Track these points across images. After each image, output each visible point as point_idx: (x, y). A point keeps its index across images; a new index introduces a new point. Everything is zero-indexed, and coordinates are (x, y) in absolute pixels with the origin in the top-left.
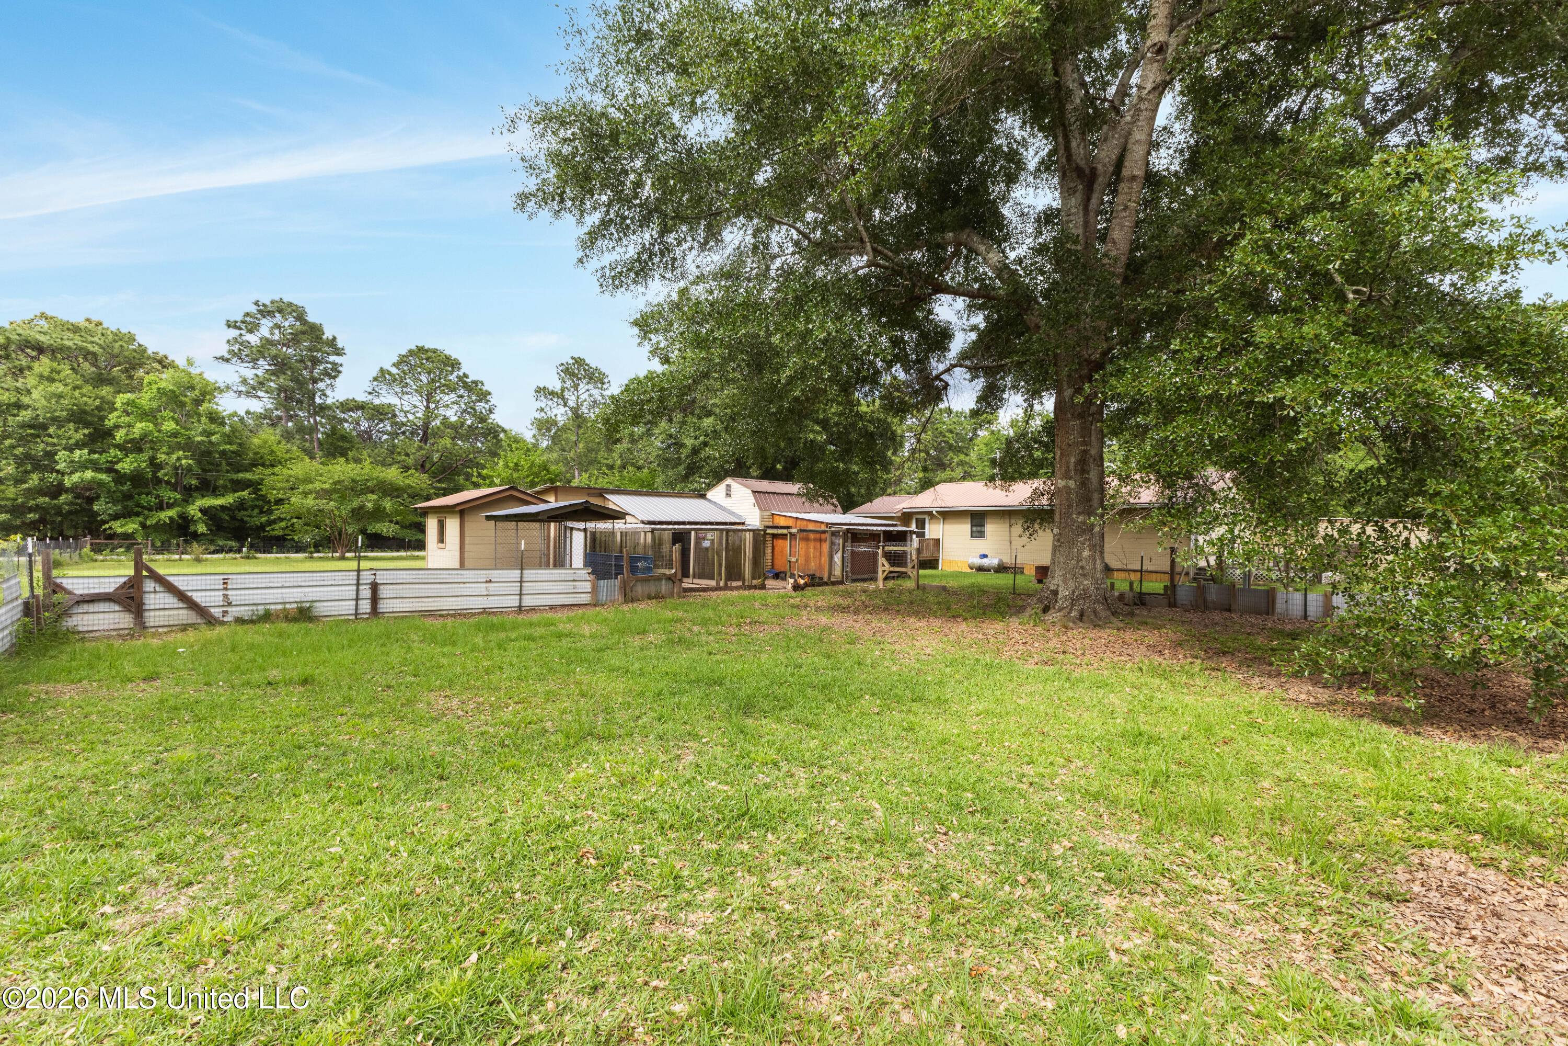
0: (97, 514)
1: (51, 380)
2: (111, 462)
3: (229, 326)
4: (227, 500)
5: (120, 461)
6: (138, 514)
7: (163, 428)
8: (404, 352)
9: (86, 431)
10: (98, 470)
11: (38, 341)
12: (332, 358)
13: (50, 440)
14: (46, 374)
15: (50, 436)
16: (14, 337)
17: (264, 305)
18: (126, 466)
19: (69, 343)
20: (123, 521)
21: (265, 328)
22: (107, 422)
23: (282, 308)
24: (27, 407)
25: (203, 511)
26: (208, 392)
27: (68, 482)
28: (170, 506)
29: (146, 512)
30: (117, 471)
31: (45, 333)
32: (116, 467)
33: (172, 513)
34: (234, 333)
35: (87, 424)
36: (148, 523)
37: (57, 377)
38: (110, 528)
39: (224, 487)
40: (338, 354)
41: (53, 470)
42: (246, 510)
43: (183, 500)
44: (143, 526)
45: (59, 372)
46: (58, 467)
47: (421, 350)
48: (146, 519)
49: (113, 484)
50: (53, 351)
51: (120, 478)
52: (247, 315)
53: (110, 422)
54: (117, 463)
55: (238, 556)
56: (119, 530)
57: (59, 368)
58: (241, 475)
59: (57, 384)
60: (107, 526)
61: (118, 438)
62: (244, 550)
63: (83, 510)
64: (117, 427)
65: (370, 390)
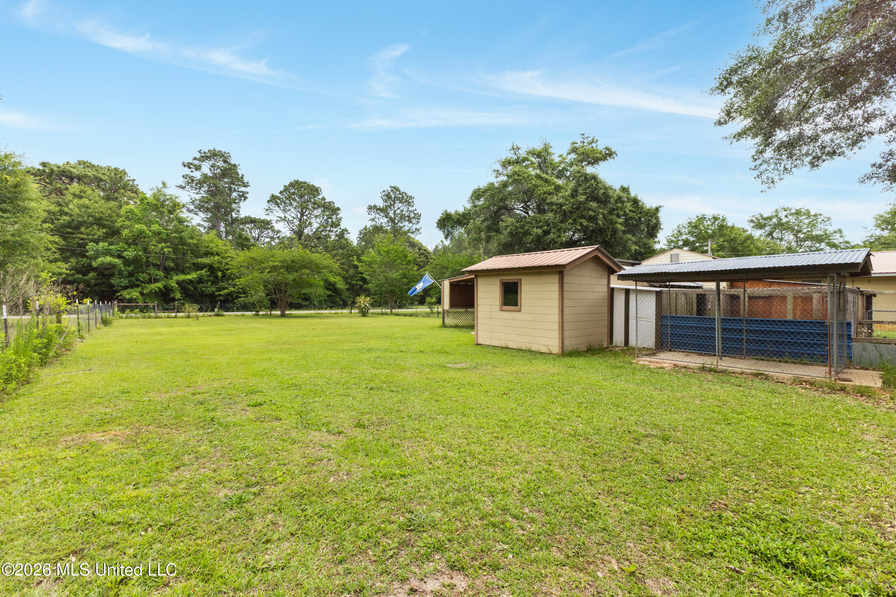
0: (113, 286)
1: (81, 197)
2: (120, 251)
3: (185, 166)
4: (193, 276)
5: (126, 250)
6: (138, 286)
7: (152, 228)
8: (287, 184)
9: (105, 231)
10: (113, 256)
11: (71, 172)
12: (243, 189)
13: (82, 236)
14: (77, 193)
15: (82, 233)
16: (55, 169)
17: (205, 153)
18: (130, 254)
19: (90, 174)
20: (130, 290)
21: (206, 168)
22: (116, 224)
23: (214, 155)
24: (66, 214)
25: (178, 283)
26: (175, 206)
27: (94, 264)
28: (156, 281)
29: (143, 284)
30: (124, 257)
31: (75, 168)
32: (123, 255)
33: (159, 285)
34: (187, 171)
35: (104, 226)
36: (145, 292)
37: (84, 195)
38: (121, 295)
39: (189, 268)
40: (246, 186)
41: (84, 256)
42: (203, 283)
43: (165, 277)
44: (142, 294)
45: (85, 192)
46: (87, 254)
47: (297, 182)
48: (143, 289)
49: (122, 265)
50: (80, 179)
51: (127, 262)
52: (195, 159)
53: (118, 225)
54: (123, 251)
55: (212, 313)
56: (127, 297)
57: (85, 189)
58: (200, 260)
59: (84, 199)
60: (119, 294)
61: (124, 235)
62: (216, 310)
63: (104, 283)
64: (123, 227)
65: (267, 208)
